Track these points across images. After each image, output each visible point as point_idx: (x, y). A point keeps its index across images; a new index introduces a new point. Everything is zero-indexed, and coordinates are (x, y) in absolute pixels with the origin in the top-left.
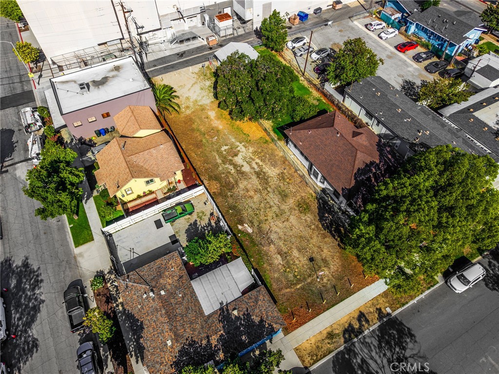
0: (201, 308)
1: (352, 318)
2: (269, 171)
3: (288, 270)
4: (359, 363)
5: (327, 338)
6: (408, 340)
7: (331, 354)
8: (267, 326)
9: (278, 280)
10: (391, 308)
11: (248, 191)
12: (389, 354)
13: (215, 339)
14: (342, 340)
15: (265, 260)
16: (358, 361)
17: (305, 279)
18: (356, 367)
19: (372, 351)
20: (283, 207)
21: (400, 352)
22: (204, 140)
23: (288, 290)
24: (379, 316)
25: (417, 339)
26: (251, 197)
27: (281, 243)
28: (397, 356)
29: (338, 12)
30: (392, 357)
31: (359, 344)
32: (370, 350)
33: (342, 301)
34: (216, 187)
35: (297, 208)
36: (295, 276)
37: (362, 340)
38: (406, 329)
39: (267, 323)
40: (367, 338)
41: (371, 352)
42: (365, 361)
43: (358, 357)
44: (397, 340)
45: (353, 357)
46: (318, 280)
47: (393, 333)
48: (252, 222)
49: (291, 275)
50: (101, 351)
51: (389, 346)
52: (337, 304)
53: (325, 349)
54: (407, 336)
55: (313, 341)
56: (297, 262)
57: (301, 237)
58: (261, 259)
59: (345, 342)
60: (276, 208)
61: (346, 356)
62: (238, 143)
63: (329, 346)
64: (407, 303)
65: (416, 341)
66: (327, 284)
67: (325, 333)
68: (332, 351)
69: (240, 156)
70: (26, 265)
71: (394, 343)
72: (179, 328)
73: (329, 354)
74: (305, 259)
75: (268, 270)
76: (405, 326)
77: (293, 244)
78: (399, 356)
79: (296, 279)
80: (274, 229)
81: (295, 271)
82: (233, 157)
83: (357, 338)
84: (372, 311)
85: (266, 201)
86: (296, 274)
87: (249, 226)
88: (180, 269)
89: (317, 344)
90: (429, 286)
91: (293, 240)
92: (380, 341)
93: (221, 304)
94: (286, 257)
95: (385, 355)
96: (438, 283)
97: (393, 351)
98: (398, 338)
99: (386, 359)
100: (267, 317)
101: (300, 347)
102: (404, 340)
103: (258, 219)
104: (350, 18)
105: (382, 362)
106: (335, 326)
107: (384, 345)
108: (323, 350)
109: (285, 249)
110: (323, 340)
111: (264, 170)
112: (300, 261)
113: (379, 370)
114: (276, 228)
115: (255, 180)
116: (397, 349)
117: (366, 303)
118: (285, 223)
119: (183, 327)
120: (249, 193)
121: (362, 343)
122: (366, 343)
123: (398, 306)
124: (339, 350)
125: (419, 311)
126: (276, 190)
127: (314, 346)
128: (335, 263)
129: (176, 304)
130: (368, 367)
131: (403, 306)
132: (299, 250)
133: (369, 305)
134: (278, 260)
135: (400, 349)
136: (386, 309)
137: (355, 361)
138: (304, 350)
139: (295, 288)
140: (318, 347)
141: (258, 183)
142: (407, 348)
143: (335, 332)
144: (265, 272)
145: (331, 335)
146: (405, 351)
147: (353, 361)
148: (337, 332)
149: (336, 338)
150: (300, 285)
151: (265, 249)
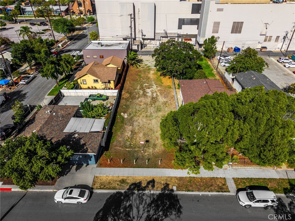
0: (65, 128)
1: (145, 180)
2: (161, 99)
3: (130, 140)
4: (126, 206)
5: (120, 181)
6: (174, 213)
7: (113, 190)
8: (85, 148)
9: (120, 142)
10: (177, 187)
11: (141, 102)
12: (152, 212)
13: (55, 140)
14: (128, 187)
15: (121, 130)
16: (127, 204)
17: (135, 148)
18: (122, 207)
19: (142, 204)
20: (153, 114)
21: (161, 216)
22: (139, 80)
23: (121, 148)
24: (164, 187)
25: (181, 216)
26: (140, 105)
27: (137, 128)
28: (157, 217)
29: (262, 52)
30: (153, 215)
31: (137, 196)
32: (141, 203)
33: (147, 168)
34: (126, 96)
35: (161, 117)
36: (130, 144)
37: (140, 195)
38: (178, 205)
39: (86, 147)
40: (146, 196)
41: (140, 204)
42: (132, 206)
43: (128, 202)
44: (165, 208)
45: (126, 200)
46: (142, 152)
47: (167, 202)
48: (130, 114)
49: (128, 143)
50: (14, 131)
51: (157, 208)
52: (142, 168)
53: (113, 186)
54: (175, 209)
55: (110, 178)
56: (138, 139)
57: (151, 130)
58: (119, 130)
59: (128, 189)
60: (149, 113)
61: (122, 197)
62: (154, 85)
63: (117, 185)
64: (193, 191)
65: (179, 217)
66: (146, 156)
67: (121, 178)
68: (116, 189)
69: (151, 89)
70: (25, 94)
71: (162, 209)
72: (45, 128)
73: (112, 189)
74: (144, 139)
75: (118, 135)
76: (179, 203)
77: (144, 131)
78: (158, 218)
79: (130, 146)
80: (140, 121)
81: (133, 142)
82: (147, 89)
83: (138, 192)
84: (163, 183)
85: (146, 109)
86: (132, 144)
87: (127, 115)
88: (72, 112)
89: (110, 181)
90: (219, 190)
91: (145, 129)
92: (152, 202)
93: (75, 131)
94: (134, 134)
95: (148, 211)
96: (229, 192)
97: (157, 213)
98: (167, 208)
99: (147, 214)
100: (89, 144)
101: (100, 177)
102: (170, 211)
103: (135, 114)
104: (269, 56)
105: (143, 214)
106: (130, 178)
107: (153, 205)
108: (111, 185)
109: (136, 131)
110: (116, 181)
111: (158, 98)
112: (140, 139)
113: (136, 218)
114: (141, 120)
115: (149, 100)
116: (161, 213)
117: (162, 177)
118: (148, 121)
119: (47, 129)
120: (141, 103)
121: (139, 197)
122: (142, 198)
123: (184, 189)
124: (120, 191)
125: (198, 201)
126: (157, 107)
127: (108, 181)
128: (160, 148)
129: (55, 121)
130: (130, 211)
131: (187, 191)
132: (144, 134)
133: (163, 179)
134: (128, 134)
135: (163, 214)
136: (173, 187)
137: (125, 203)
138: (100, 180)
139: (125, 149)
140: (110, 183)
141: (149, 101)
142: (169, 217)
143: (127, 181)
144: (116, 135)
145: (123, 181)
146: (166, 217)
147: (124, 202)
148: (129, 181)
149: (125, 184)
150: (129, 149)
151: (126, 126)
